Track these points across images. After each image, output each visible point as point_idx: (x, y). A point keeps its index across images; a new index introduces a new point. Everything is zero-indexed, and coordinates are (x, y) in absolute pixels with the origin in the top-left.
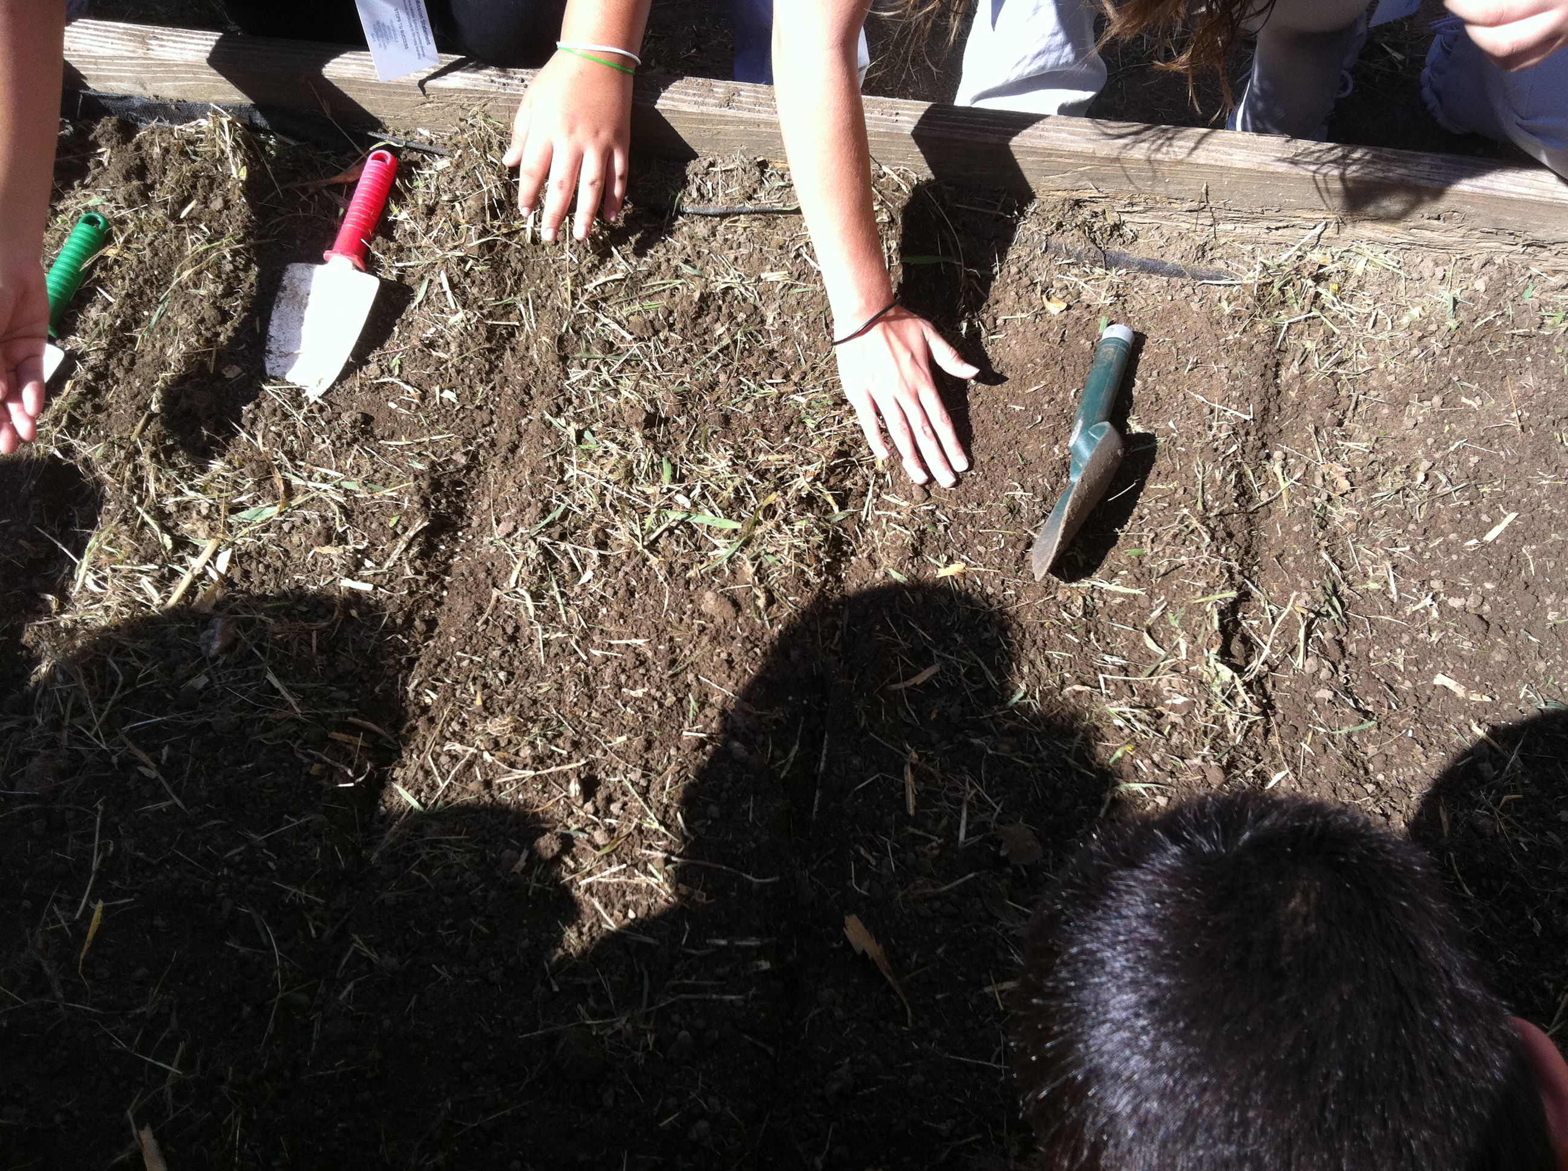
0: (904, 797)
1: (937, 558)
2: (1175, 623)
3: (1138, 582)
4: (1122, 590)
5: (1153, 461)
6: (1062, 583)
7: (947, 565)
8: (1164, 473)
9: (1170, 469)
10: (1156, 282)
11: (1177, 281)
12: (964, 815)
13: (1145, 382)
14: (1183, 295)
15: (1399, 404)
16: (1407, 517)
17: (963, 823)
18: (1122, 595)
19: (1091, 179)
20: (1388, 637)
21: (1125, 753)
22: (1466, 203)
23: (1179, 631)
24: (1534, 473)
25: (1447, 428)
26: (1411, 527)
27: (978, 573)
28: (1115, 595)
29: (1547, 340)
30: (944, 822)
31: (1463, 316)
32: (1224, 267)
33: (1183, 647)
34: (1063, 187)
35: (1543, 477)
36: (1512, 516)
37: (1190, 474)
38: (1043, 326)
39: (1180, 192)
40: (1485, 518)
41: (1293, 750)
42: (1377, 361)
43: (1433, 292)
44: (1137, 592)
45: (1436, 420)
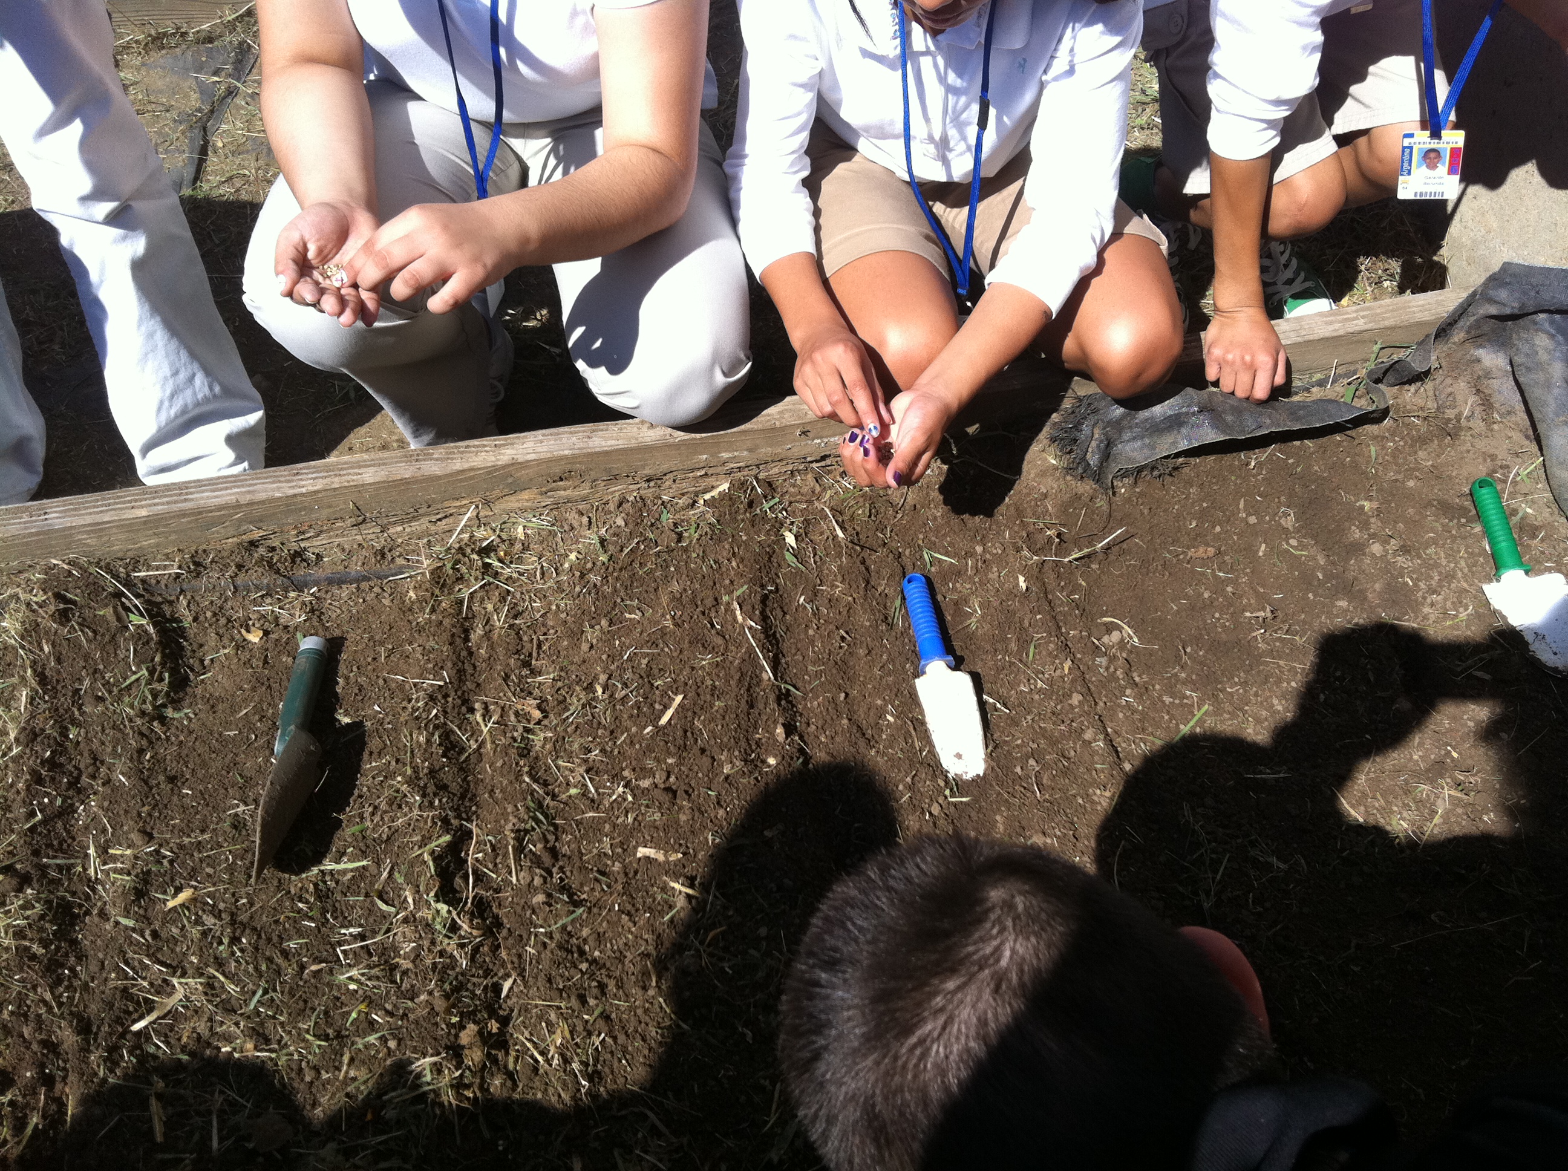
0: (151, 1129)
1: (165, 893)
2: (401, 880)
3: (364, 854)
4: (351, 866)
5: (365, 743)
6: (293, 877)
7: (175, 895)
8: (376, 751)
9: (381, 746)
10: (345, 592)
11: (364, 585)
12: (215, 1123)
13: (347, 678)
14: (373, 595)
15: (576, 635)
16: (595, 725)
17: (215, 1131)
18: (352, 870)
19: (250, 523)
20: (594, 829)
21: (359, 1012)
22: (574, 463)
23: (405, 886)
24: (696, 658)
25: (617, 642)
26: (600, 732)
27: (209, 894)
28: (344, 872)
29: (686, 550)
30: (196, 1137)
31: (611, 548)
32: (404, 562)
33: (410, 900)
34: (230, 534)
35: (703, 659)
36: (679, 698)
37: (401, 745)
38: (245, 656)
39: (334, 513)
40: (657, 706)
41: (520, 956)
42: (550, 604)
43: (585, 537)
44: (364, 863)
45: (608, 638)
